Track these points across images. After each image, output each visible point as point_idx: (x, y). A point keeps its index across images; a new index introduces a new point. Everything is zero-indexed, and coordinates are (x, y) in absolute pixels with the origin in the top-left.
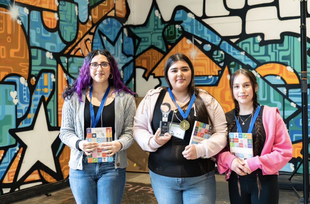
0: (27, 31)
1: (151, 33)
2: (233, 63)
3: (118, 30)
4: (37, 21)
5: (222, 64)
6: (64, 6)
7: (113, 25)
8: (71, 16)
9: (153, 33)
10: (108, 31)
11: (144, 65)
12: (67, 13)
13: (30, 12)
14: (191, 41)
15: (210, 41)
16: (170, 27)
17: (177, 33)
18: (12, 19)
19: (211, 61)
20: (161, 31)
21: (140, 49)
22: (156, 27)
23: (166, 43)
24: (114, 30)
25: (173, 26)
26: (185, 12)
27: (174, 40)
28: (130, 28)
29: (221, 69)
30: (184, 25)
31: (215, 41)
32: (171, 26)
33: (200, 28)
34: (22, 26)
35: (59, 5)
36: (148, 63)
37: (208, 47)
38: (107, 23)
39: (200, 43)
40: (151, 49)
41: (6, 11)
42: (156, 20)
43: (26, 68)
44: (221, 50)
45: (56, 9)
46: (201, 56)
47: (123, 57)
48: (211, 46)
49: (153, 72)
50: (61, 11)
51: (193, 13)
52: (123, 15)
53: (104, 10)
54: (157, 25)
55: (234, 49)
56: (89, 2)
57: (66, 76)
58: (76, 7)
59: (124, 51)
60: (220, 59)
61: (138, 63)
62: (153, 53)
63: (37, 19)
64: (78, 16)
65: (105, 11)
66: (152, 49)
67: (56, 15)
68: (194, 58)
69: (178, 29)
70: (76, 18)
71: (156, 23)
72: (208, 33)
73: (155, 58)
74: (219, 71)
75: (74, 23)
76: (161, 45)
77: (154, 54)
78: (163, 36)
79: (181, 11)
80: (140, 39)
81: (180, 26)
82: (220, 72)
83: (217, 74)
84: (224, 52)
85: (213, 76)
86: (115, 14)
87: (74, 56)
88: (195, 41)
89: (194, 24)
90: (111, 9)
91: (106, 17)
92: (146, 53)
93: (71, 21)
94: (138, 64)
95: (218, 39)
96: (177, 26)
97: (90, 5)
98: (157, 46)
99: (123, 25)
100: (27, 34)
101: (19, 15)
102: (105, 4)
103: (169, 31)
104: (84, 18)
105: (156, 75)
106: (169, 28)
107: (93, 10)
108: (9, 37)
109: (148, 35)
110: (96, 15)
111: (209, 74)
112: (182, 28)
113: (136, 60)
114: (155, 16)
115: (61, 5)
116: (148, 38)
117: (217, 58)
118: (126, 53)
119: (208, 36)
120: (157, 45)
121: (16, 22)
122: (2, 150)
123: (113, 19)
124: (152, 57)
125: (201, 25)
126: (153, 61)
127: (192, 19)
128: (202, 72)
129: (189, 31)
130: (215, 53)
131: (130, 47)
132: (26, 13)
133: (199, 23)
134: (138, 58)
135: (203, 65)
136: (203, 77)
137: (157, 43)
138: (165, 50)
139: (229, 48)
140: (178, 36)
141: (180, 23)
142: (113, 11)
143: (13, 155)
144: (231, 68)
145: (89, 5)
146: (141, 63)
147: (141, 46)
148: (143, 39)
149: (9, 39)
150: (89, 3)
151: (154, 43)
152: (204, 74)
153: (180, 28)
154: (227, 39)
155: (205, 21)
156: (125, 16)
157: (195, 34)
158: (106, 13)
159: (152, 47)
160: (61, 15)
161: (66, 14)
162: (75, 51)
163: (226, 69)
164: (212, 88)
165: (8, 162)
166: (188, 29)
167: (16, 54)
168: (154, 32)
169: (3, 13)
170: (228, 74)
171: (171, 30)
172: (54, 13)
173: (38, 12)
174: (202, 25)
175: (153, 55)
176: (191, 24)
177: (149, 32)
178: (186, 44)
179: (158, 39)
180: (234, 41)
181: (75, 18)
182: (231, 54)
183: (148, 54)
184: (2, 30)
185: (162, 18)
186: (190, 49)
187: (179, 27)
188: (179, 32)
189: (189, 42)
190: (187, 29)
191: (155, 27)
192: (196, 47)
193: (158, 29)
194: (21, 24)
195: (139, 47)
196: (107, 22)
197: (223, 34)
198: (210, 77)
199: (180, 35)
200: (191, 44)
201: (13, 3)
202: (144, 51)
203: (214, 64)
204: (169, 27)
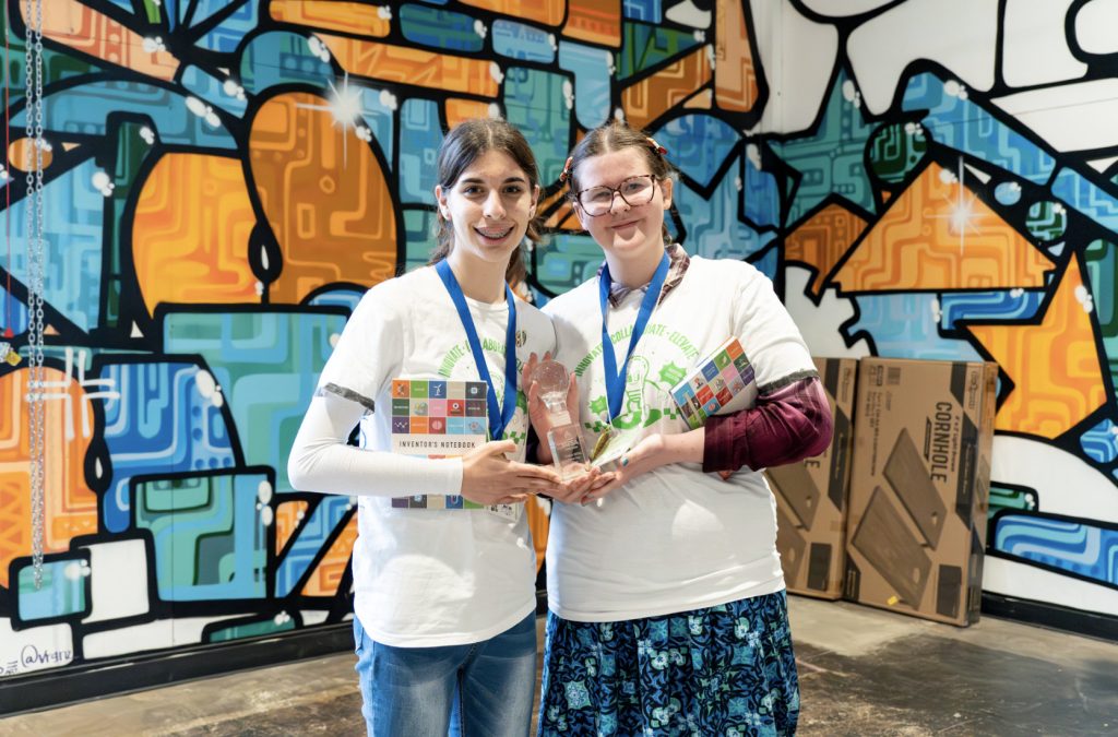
0: (389, 158)
1: (832, 154)
2: (1096, 245)
3: (722, 151)
4: (427, 128)
5: (1057, 250)
6: (524, 81)
7: (707, 135)
8: (549, 111)
9: (837, 156)
10: (684, 154)
11: (811, 259)
12: (534, 104)
13: (400, 102)
14: (953, 175)
15: (1017, 170)
16: (889, 134)
17: (911, 152)
18: (339, 125)
19: (1022, 239)
20: (862, 146)
21: (799, 207)
22: (845, 136)
23: (877, 185)
24: (711, 151)
25: (898, 127)
26: (935, 79)
27: (902, 174)
28: (769, 142)
29: (1053, 266)
30: (932, 122)
31: (1036, 171)
32: (892, 128)
33: (985, 129)
34: (374, 145)
35: (504, 81)
36: (821, 252)
37: (1009, 193)
38: (685, 131)
39: (984, 178)
40: (829, 207)
41: (315, 103)
42: (848, 114)
43: (385, 267)
44: (1056, 200)
45: (492, 93)
46: (985, 223)
47: (744, 233)
48: (1019, 189)
49: (835, 279)
50: (512, 97)
51: (961, 82)
52: (745, 104)
53: (670, 92)
54: (848, 129)
55: (1103, 194)
56: (614, 69)
57: (529, 289)
58: (567, 85)
59: (747, 213)
60: (1051, 233)
61: (794, 251)
62: (837, 218)
63: (424, 124)
64: (573, 112)
65: (674, 95)
66: (833, 206)
67: (493, 110)
68: (962, 232)
69: (914, 136)
70: (567, 116)
71: (846, 122)
72: (1011, 144)
73: (840, 233)
74: (1046, 274)
75: (559, 132)
76: (859, 192)
77: (840, 221)
78: (867, 162)
79: (925, 77)
80: (798, 176)
81: (918, 125)
82: (1051, 277)
83: (1040, 283)
84: (1065, 205)
85: (1027, 289)
86: (714, 100)
87: (559, 230)
88: (966, 171)
89: (966, 117)
90: (698, 86)
91: (678, 111)
92: (817, 219)
93: (547, 127)
94: (791, 255)
95: (1047, 163)
96: (911, 128)
97: (619, 78)
98: (848, 196)
99: (742, 134)
100: (391, 167)
101: (361, 113)
102: (677, 71)
103: (887, 145)
104: (596, 115)
105: (845, 288)
106: (884, 136)
107: (629, 91)
108: (327, 178)
109: (823, 162)
110: (641, 107)
111: (1012, 284)
112: (927, 133)
113: (787, 240)
114: (843, 100)
115: (513, 80)
116: (821, 171)
117: (1041, 228)
118: (756, 221)
119: (1009, 153)
120: (847, 192)
121: (352, 134)
122: (300, 503)
123: (707, 118)
124: (835, 230)
125: (988, 118)
126: (837, 244)
127: (960, 102)
128: (990, 278)
129: (950, 142)
130: (1035, 212)
131: (765, 202)
132: (387, 108)
133: (980, 111)
134: (793, 235)
135: (994, 254)
136: (991, 293)
137: (847, 185)
138: (871, 208)
139: (1084, 190)
140: (913, 159)
141: (918, 116)
142: (708, 93)
143: (338, 519)
144: (1089, 264)
145: (613, 78)
146: (801, 250)
147: (800, 197)
148: (806, 177)
149: (327, 184)
150: (615, 73)
151: (840, 186)
152: (996, 284)
153: (920, 132)
154: (1076, 160)
155: (1002, 103)
156: (750, 106)
157: (967, 149)
158: (678, 99)
159: (835, 199)
160: (510, 110)
161: (528, 108)
162: (562, 218)
163: (1073, 265)
164: (1022, 330)
165: (320, 537)
166: (945, 135)
167: (350, 226)
168: (839, 151)
169: (307, 110)
170: (1080, 282)
171: (891, 143)
172: (486, 105)
173: (428, 102)
174: (991, 120)
175: (837, 224)
176: (955, 118)
177: (826, 153)
178: (938, 183)
179: (852, 174)
180: (1101, 165)
181: (563, 118)
182: (1092, 213)
183: (822, 223)
184: (305, 158)
185: (863, 107)
186: (949, 201)
187: (917, 129)
188: (917, 146)
189: (946, 176)
190: (943, 136)
191: (841, 135)
192: (970, 193)
193: (852, 141)
194: (369, 139)
195: (796, 201)
196: (684, 125)
197: (1062, 146)
198: (1015, 294)
199: (919, 156)
200: (953, 185)
201: (343, 80)
202: (811, 214)
203: (1031, 248)
204: (885, 131)
